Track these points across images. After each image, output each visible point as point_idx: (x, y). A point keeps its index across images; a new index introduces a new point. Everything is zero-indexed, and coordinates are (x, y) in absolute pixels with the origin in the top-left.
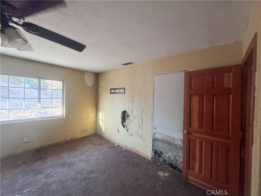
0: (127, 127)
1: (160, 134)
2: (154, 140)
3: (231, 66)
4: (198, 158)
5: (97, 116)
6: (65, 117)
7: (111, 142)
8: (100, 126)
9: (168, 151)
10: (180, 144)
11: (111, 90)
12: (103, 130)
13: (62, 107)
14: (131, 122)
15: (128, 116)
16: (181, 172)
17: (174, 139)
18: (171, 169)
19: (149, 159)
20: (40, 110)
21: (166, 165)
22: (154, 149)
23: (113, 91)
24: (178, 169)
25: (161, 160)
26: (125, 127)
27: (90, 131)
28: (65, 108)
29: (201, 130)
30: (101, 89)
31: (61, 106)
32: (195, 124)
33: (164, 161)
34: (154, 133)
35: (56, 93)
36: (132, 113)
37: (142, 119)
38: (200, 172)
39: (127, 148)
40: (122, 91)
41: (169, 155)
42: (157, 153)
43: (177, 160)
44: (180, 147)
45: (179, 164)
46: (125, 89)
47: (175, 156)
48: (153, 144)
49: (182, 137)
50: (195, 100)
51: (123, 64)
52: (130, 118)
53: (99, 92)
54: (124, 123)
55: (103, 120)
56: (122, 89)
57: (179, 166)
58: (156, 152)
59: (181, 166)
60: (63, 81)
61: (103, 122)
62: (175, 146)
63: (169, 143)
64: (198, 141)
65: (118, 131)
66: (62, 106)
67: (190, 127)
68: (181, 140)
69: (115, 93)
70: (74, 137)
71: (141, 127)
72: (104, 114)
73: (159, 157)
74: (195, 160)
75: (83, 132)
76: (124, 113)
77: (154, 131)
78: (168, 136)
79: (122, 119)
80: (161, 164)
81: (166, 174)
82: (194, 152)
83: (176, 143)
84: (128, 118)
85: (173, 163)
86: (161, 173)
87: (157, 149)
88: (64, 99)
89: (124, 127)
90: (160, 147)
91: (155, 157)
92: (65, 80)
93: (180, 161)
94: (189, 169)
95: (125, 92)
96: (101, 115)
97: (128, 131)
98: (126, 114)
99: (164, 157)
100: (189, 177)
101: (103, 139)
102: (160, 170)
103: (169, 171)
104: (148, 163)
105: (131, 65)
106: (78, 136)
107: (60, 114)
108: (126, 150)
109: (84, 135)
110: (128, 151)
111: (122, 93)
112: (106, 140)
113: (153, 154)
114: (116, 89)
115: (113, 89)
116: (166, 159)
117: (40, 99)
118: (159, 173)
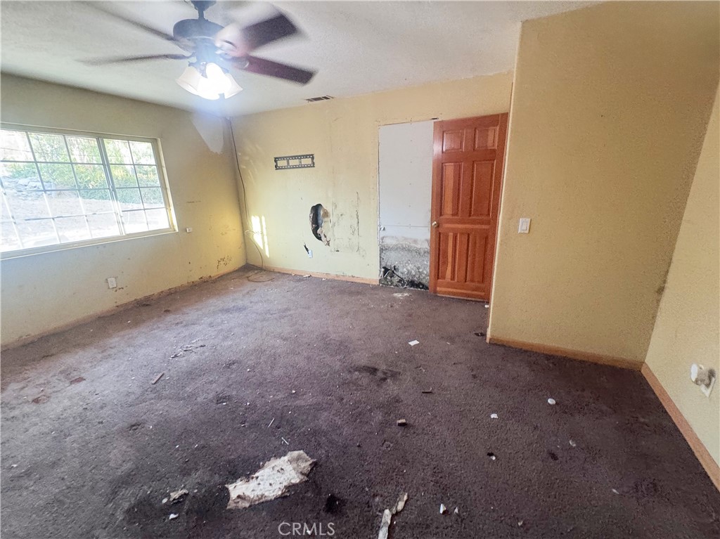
0: (325, 237)
1: (393, 237)
2: (383, 250)
4: (450, 259)
5: (244, 226)
6: (177, 230)
7: (291, 274)
8: (257, 247)
9: (407, 262)
10: (426, 246)
11: (275, 161)
12: (267, 254)
13: (165, 209)
14: (334, 225)
15: (326, 214)
16: (427, 288)
17: (415, 241)
18: (412, 288)
19: (374, 283)
20: (121, 217)
21: (403, 285)
22: (384, 265)
23: (280, 163)
24: (423, 285)
25: (396, 279)
26: (323, 238)
27: (236, 262)
28: (172, 209)
29: (456, 217)
30: (247, 158)
31: (163, 205)
32: (448, 209)
33: (400, 281)
34: (383, 238)
36: (336, 206)
37: (358, 216)
38: (453, 278)
39: (329, 277)
40: (308, 161)
41: (409, 268)
42: (388, 271)
43: (421, 273)
44: (425, 252)
45: (424, 278)
46: (313, 158)
47: (418, 268)
48: (380, 257)
49: (428, 236)
50: (450, 169)
51: (309, 100)
52: (331, 218)
53: (242, 166)
54: (319, 231)
55: (262, 233)
56: (306, 156)
57: (424, 281)
58: (386, 270)
59: (426, 280)
60: (154, 142)
61: (265, 238)
62: (418, 252)
63: (408, 250)
64: (451, 234)
65: (307, 249)
66: (166, 205)
67: (441, 215)
68: (427, 240)
69: (289, 167)
70: (206, 274)
71: (356, 232)
72: (263, 218)
73: (391, 277)
74: (445, 263)
75: (222, 262)
76: (316, 209)
77: (382, 234)
78: (406, 239)
79: (313, 224)
80: (397, 286)
81: (406, 295)
82: (446, 252)
83: (419, 246)
84: (326, 219)
85: (415, 279)
86: (398, 295)
87: (389, 264)
88: (166, 189)
89: (320, 238)
90: (392, 259)
91: (387, 277)
92: (159, 139)
93: (425, 272)
94: (438, 278)
95: (314, 163)
96: (256, 224)
97: (329, 245)
98: (322, 213)
99: (400, 274)
100: (438, 289)
101: (270, 271)
102: (396, 292)
103: (409, 291)
104: (374, 288)
105: (325, 100)
106: (214, 273)
107: (166, 226)
108: (328, 280)
109: (224, 270)
110: (333, 281)
111: (307, 167)
112: (279, 273)
113: (382, 273)
114: (289, 157)
115: (283, 158)
116: (403, 277)
117: (114, 190)
118: (395, 295)
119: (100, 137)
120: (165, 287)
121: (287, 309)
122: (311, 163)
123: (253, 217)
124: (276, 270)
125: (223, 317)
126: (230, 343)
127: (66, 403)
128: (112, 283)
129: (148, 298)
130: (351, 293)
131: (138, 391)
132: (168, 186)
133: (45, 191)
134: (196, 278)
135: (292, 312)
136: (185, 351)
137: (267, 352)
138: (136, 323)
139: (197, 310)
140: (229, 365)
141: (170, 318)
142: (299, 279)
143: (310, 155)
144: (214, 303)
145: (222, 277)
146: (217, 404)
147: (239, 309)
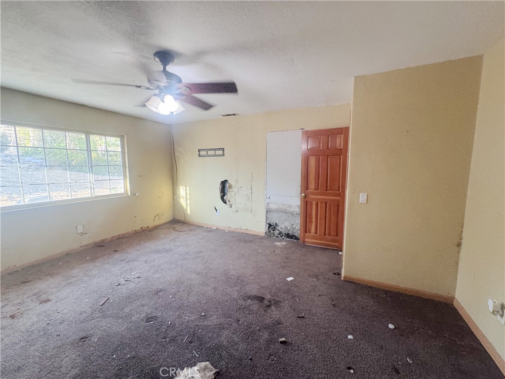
0: (229, 202)
1: (275, 203)
2: (267, 212)
3: (342, 128)
4: (314, 220)
5: (174, 193)
6: (129, 195)
7: (204, 227)
8: (182, 207)
9: (284, 221)
10: (297, 210)
11: (199, 152)
12: (189, 212)
13: (123, 180)
14: (235, 194)
15: (230, 187)
16: (298, 239)
17: (290, 206)
18: (288, 239)
19: (261, 235)
20: (93, 184)
21: (282, 236)
22: (268, 222)
23: (202, 153)
24: (295, 237)
25: (276, 232)
26: (227, 202)
27: (167, 217)
28: (128, 180)
29: (317, 191)
30: (181, 149)
31: (122, 178)
32: (312, 186)
33: (279, 234)
34: (268, 204)
36: (237, 182)
37: (251, 189)
38: (316, 233)
39: (231, 230)
40: (221, 152)
41: (286, 225)
42: (271, 227)
43: (294, 229)
44: (297, 214)
45: (296, 232)
46: (224, 151)
47: (292, 225)
48: (266, 217)
49: (299, 203)
50: (313, 161)
51: (223, 115)
52: (234, 189)
53: (177, 154)
54: (225, 198)
55: (186, 198)
56: (219, 149)
57: (296, 234)
58: (270, 225)
59: (298, 233)
60: (122, 137)
61: (188, 201)
62: (292, 214)
63: (286, 212)
64: (314, 202)
65: (216, 210)
66: (124, 177)
67: (307, 190)
68: (298, 206)
69: (207, 156)
70: (145, 225)
71: (250, 199)
72: (188, 188)
73: (273, 231)
74: (311, 222)
75: (157, 217)
76: (224, 183)
77: (268, 201)
78: (284, 205)
79: (221, 192)
80: (277, 237)
81: (283, 243)
82: (311, 215)
83: (292, 210)
84: (230, 190)
85: (290, 232)
86: (278, 244)
87: (272, 221)
88: (126, 167)
89: (225, 203)
90: (274, 220)
91: (270, 230)
92: (125, 136)
93: (297, 228)
94: (306, 233)
95: (224, 154)
96: (182, 191)
97: (231, 207)
98: (227, 185)
99: (279, 229)
100: (306, 240)
101: (190, 224)
102: (277, 241)
103: (286, 241)
104: (262, 238)
105: (234, 116)
106: (151, 224)
107: (122, 191)
108: (229, 232)
109: (158, 222)
110: (233, 232)
111: (220, 156)
112: (196, 225)
113: (267, 228)
114: (208, 149)
115: (204, 150)
116: (282, 231)
117: (91, 167)
118: (277, 243)
119: (87, 134)
120: (116, 233)
121: (200, 252)
122: (222, 153)
123: (181, 187)
124: (194, 224)
125: (155, 256)
126: (159, 276)
127: (35, 319)
128: (80, 229)
129: (103, 241)
130: (245, 241)
131: (89, 311)
132: (127, 165)
134: (138, 228)
135: (203, 254)
136: (126, 281)
137: (185, 283)
138: (93, 259)
139: (137, 250)
140: (157, 292)
141: (117, 256)
142: (210, 230)
143: (221, 149)
144: (150, 245)
145: (156, 228)
146: (147, 322)
147: (170, 250)
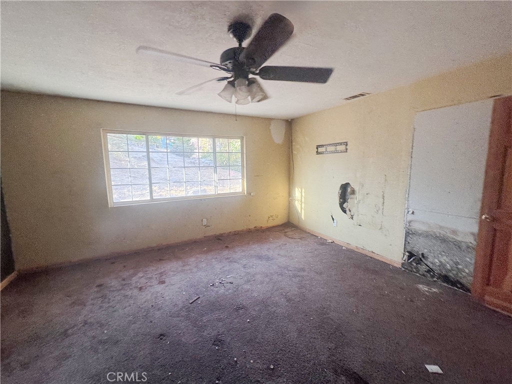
0: (350, 211)
1: (424, 223)
2: (408, 234)
5: (290, 194)
6: (246, 194)
7: (317, 237)
8: (297, 211)
9: (440, 253)
10: (471, 240)
11: (317, 148)
12: (303, 217)
13: (241, 180)
14: (359, 202)
15: (353, 192)
16: (468, 290)
17: (454, 232)
18: (445, 284)
19: (396, 265)
20: (217, 183)
21: (433, 277)
22: (409, 249)
23: (320, 150)
24: (461, 284)
25: (423, 268)
26: (348, 212)
27: (280, 219)
28: (245, 180)
30: (298, 147)
31: (240, 177)
33: (428, 271)
34: (410, 222)
35: (206, 160)
36: (363, 186)
37: (383, 196)
39: (349, 247)
40: (343, 148)
41: (443, 261)
42: (414, 257)
43: (460, 270)
44: (468, 247)
45: (464, 277)
46: (347, 145)
47: (457, 263)
48: (405, 241)
49: (475, 229)
51: (347, 99)
52: (357, 195)
53: (295, 152)
54: (345, 206)
55: (301, 201)
56: (341, 144)
57: (464, 281)
58: (411, 255)
59: (467, 280)
60: (242, 139)
61: (303, 204)
62: (458, 245)
63: (444, 240)
65: (333, 219)
66: (242, 177)
68: (473, 234)
69: (326, 153)
70: (258, 225)
71: (380, 212)
72: (303, 190)
73: (417, 264)
75: (271, 218)
76: (344, 188)
77: (410, 217)
78: (441, 227)
79: (340, 199)
80: (423, 275)
81: (434, 290)
83: (459, 239)
84: (352, 196)
85: (451, 274)
86: (423, 288)
87: (415, 249)
88: (244, 167)
89: (345, 212)
90: (420, 246)
91: (411, 263)
92: (245, 137)
93: (467, 271)
94: (488, 285)
95: (347, 149)
96: (297, 193)
97: (352, 218)
98: (349, 190)
99: (429, 264)
100: (487, 298)
101: (303, 231)
102: (422, 283)
103: (441, 287)
104: (395, 270)
105: (362, 97)
106: (265, 224)
107: (240, 190)
108: (348, 250)
109: (271, 223)
110: (352, 251)
111: (341, 152)
112: (309, 233)
113: (406, 257)
114: (327, 145)
115: (322, 146)
116: (434, 268)
117: (216, 168)
118: (421, 286)
119: (214, 137)
121: (303, 270)
123: (296, 189)
124: (307, 231)
125: (255, 262)
126: (248, 287)
128: (205, 222)
129: (221, 235)
130: (367, 270)
133: (184, 167)
134: (252, 227)
135: (305, 274)
136: (220, 283)
137: (270, 308)
138: (209, 251)
139: (243, 251)
140: (238, 309)
141: (226, 253)
142: (322, 242)
143: (345, 142)
144: (257, 249)
145: (270, 229)
146: (213, 344)
147: (268, 259)
